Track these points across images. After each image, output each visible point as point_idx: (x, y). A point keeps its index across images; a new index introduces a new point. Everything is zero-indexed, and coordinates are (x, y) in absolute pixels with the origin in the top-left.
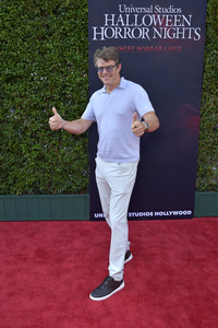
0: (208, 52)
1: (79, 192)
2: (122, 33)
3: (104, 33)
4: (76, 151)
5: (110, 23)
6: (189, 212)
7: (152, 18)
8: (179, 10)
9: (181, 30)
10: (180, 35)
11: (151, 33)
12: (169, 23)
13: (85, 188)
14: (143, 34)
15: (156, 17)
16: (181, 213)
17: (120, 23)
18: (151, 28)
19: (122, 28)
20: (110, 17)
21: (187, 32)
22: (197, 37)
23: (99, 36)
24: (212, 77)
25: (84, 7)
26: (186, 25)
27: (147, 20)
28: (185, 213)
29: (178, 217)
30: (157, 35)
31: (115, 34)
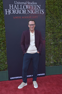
0: (47, 18)
1: (4, 70)
2: (16, 12)
3: (9, 12)
4: (2, 55)
5: (11, 8)
6: (44, 74)
7: (27, 6)
8: (36, 3)
9: (37, 11)
10: (37, 12)
11: (27, 12)
12: (33, 8)
13: (6, 68)
14: (24, 12)
15: (28, 6)
16: (41, 75)
17: (15, 8)
18: (27, 10)
19: (16, 10)
20: (11, 6)
21: (39, 11)
22: (43, 13)
23: (8, 13)
24: (48, 27)
25: (1, 1)
26: (39, 9)
27: (25, 7)
28: (43, 74)
29: (40, 76)
30: (29, 12)
31: (14, 12)
